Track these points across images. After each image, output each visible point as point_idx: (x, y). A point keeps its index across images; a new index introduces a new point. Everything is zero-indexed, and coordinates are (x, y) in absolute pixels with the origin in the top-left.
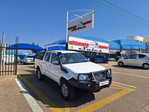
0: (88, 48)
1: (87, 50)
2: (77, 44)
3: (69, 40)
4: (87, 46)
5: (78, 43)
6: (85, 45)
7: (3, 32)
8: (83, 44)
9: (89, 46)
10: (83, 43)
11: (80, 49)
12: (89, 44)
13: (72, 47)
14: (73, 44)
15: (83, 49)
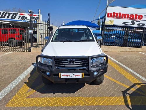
0: (141, 22)
1: (139, 25)
2: (120, 17)
3: (107, 12)
4: (139, 18)
5: (123, 15)
6: (136, 18)
7: (39, 9)
8: (132, 17)
9: (143, 19)
10: (131, 15)
11: (124, 23)
12: (143, 15)
13: (111, 21)
14: (114, 16)
15: (131, 23)
